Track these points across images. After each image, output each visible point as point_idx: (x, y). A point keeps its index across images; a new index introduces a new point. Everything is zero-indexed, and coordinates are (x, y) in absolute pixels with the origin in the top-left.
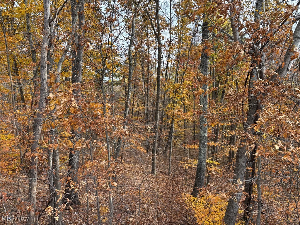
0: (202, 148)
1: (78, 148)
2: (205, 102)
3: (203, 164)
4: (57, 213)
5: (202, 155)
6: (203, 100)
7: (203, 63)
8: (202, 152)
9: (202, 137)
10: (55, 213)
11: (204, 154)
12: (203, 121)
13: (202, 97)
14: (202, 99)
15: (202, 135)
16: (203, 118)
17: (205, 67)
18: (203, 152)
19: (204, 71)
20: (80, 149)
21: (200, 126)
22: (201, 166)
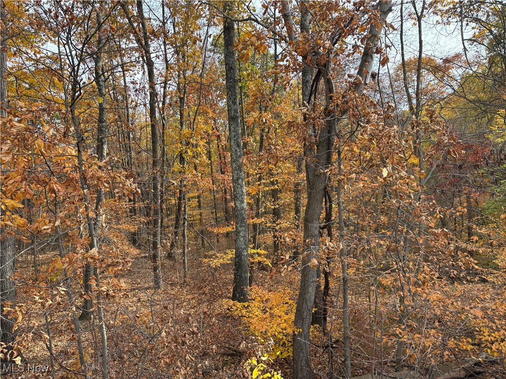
0: (240, 229)
1: (45, 229)
2: (239, 153)
3: (243, 254)
4: (15, 350)
5: (242, 239)
6: (236, 151)
7: (230, 90)
8: (241, 234)
9: (239, 210)
10: (12, 352)
11: (244, 237)
12: (239, 184)
13: (234, 147)
14: (234, 150)
15: (239, 207)
16: (238, 180)
17: (234, 97)
18: (243, 235)
19: (233, 103)
20: (50, 230)
21: (235, 193)
22: (241, 258)
